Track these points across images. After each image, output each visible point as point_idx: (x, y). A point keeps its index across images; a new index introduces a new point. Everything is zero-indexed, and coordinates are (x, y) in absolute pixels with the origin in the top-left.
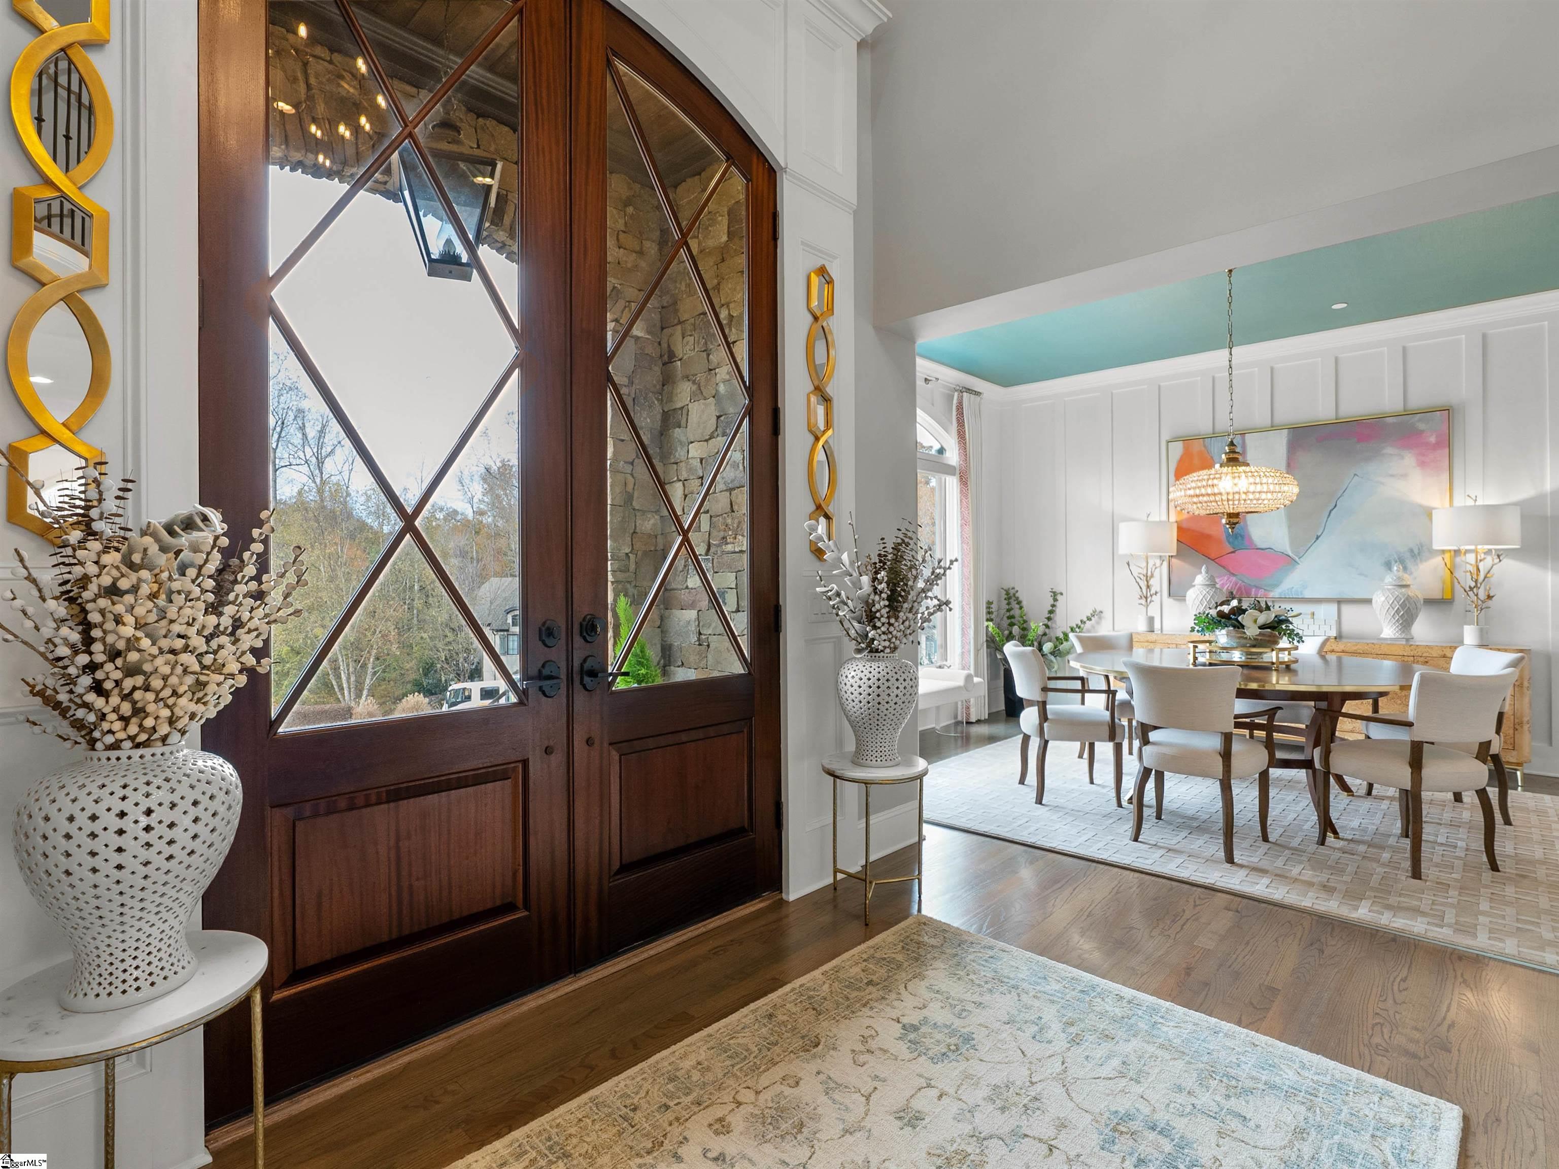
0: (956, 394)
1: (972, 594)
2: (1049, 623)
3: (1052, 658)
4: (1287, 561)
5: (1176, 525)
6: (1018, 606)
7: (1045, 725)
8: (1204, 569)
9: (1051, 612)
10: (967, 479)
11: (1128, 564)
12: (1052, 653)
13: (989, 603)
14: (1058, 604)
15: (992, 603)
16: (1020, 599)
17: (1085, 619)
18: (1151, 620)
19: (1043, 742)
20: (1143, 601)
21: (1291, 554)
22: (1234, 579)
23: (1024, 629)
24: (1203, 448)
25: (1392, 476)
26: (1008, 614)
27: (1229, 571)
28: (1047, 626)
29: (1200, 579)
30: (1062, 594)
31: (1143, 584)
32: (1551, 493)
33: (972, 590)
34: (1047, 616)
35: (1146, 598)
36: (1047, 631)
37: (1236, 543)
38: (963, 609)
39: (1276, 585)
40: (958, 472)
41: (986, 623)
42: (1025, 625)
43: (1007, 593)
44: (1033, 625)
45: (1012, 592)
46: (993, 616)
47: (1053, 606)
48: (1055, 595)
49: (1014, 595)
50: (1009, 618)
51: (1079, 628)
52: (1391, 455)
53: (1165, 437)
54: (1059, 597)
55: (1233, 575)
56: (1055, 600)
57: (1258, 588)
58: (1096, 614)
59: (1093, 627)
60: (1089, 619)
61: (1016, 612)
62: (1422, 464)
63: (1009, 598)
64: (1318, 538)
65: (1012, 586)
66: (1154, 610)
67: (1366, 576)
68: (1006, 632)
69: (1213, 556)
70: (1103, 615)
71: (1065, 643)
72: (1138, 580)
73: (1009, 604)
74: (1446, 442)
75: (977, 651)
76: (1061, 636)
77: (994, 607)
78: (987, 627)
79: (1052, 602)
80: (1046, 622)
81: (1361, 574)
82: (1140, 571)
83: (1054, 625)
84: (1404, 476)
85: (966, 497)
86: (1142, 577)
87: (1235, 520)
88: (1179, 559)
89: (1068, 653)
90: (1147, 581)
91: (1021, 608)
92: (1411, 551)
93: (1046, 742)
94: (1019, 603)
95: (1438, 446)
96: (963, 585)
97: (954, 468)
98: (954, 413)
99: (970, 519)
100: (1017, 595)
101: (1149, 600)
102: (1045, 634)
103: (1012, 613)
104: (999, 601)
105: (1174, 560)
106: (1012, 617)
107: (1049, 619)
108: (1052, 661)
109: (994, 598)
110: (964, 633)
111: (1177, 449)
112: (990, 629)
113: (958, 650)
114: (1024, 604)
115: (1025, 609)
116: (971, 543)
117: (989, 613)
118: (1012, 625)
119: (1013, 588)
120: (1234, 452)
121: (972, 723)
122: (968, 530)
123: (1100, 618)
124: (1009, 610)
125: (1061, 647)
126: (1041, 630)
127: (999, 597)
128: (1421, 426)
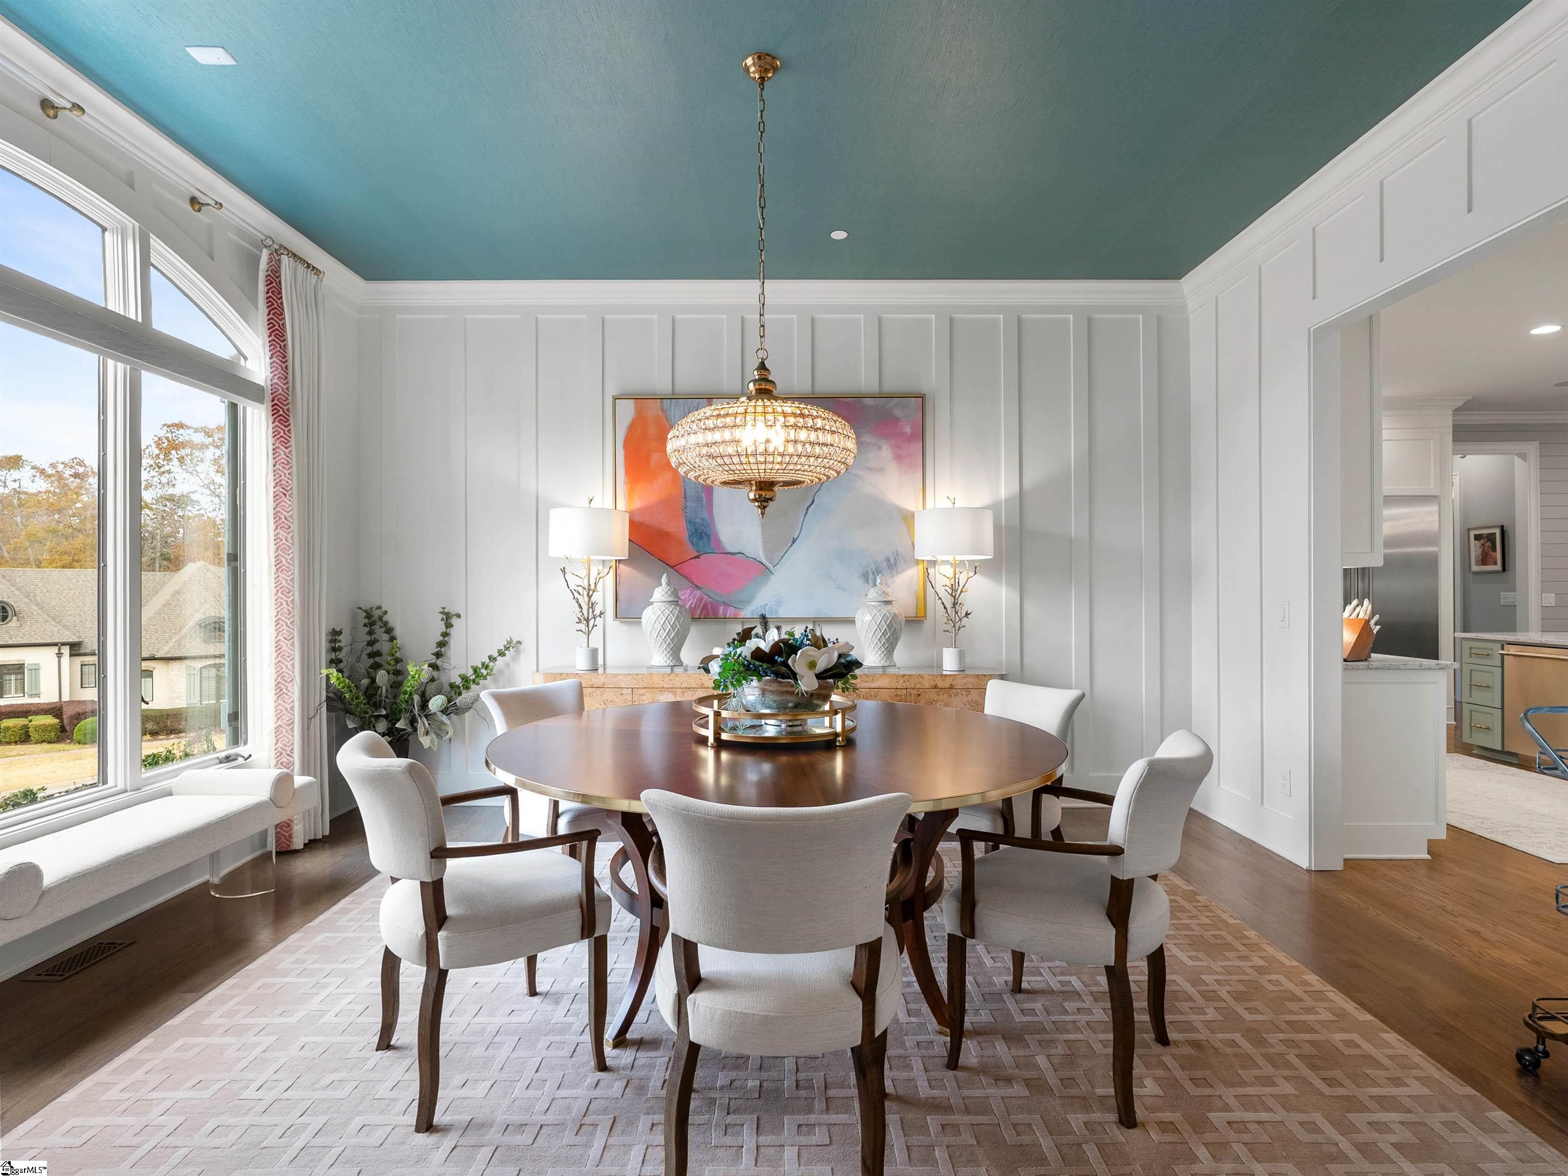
0: (265, 255)
1: (297, 618)
2: (439, 662)
3: (444, 718)
4: (762, 570)
5: (627, 515)
6: (386, 637)
7: (441, 935)
8: (664, 579)
9: (442, 644)
10: (287, 412)
11: (563, 571)
12: (445, 711)
13: (335, 634)
14: (453, 631)
15: (340, 633)
16: (391, 624)
17: (495, 654)
18: (594, 652)
19: (435, 974)
20: (582, 626)
21: (765, 562)
22: (698, 593)
23: (397, 673)
24: (661, 413)
25: (870, 469)
26: (370, 649)
27: (692, 582)
28: (434, 666)
29: (660, 593)
30: (459, 616)
31: (584, 601)
32: (1006, 500)
33: (297, 613)
34: (435, 650)
35: (587, 620)
36: (435, 674)
37: (700, 544)
38: (278, 648)
39: (748, 602)
40: (268, 397)
41: (325, 672)
42: (398, 667)
43: (369, 615)
44: (411, 669)
45: (376, 613)
46: (341, 655)
47: (445, 635)
48: (448, 618)
49: (380, 618)
50: (370, 656)
51: (487, 667)
52: (869, 443)
53: (611, 392)
54: (454, 621)
55: (698, 588)
56: (449, 625)
57: (727, 605)
58: (512, 646)
59: (508, 666)
60: (502, 654)
61: (384, 646)
62: (898, 458)
63: (372, 624)
64: (794, 541)
65: (378, 603)
66: (596, 640)
67: (844, 590)
68: (365, 682)
69: (673, 561)
70: (522, 647)
71: (465, 694)
72: (576, 595)
73: (370, 633)
74: (920, 435)
75: (307, 720)
76: (458, 681)
77: (344, 640)
78: (328, 677)
79: (443, 629)
80: (433, 659)
81: (839, 588)
82: (579, 582)
83: (446, 665)
84: (881, 470)
85: (286, 443)
86: (580, 589)
87: (768, 494)
88: (632, 567)
89: (468, 708)
90: (590, 597)
91: (392, 639)
92: (888, 560)
93: (443, 974)
94: (389, 631)
95: (912, 438)
96: (279, 604)
97: (261, 389)
98: (262, 287)
99: (294, 484)
100: (385, 618)
101: (591, 623)
102: (433, 680)
103: (376, 647)
104: (354, 628)
105: (622, 567)
106: (378, 654)
107: (438, 655)
108: (443, 723)
109: (343, 625)
110: (280, 690)
111: (627, 410)
112: (333, 681)
113: (269, 724)
114: (398, 632)
115: (399, 642)
116: (295, 527)
117: (334, 649)
118: (376, 666)
119: (379, 608)
120: (766, 380)
121: (296, 852)
122: (291, 504)
123: (518, 652)
124: (371, 643)
125: (458, 700)
126: (426, 672)
127: (354, 619)
128: (898, 413)
